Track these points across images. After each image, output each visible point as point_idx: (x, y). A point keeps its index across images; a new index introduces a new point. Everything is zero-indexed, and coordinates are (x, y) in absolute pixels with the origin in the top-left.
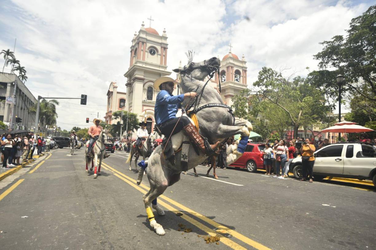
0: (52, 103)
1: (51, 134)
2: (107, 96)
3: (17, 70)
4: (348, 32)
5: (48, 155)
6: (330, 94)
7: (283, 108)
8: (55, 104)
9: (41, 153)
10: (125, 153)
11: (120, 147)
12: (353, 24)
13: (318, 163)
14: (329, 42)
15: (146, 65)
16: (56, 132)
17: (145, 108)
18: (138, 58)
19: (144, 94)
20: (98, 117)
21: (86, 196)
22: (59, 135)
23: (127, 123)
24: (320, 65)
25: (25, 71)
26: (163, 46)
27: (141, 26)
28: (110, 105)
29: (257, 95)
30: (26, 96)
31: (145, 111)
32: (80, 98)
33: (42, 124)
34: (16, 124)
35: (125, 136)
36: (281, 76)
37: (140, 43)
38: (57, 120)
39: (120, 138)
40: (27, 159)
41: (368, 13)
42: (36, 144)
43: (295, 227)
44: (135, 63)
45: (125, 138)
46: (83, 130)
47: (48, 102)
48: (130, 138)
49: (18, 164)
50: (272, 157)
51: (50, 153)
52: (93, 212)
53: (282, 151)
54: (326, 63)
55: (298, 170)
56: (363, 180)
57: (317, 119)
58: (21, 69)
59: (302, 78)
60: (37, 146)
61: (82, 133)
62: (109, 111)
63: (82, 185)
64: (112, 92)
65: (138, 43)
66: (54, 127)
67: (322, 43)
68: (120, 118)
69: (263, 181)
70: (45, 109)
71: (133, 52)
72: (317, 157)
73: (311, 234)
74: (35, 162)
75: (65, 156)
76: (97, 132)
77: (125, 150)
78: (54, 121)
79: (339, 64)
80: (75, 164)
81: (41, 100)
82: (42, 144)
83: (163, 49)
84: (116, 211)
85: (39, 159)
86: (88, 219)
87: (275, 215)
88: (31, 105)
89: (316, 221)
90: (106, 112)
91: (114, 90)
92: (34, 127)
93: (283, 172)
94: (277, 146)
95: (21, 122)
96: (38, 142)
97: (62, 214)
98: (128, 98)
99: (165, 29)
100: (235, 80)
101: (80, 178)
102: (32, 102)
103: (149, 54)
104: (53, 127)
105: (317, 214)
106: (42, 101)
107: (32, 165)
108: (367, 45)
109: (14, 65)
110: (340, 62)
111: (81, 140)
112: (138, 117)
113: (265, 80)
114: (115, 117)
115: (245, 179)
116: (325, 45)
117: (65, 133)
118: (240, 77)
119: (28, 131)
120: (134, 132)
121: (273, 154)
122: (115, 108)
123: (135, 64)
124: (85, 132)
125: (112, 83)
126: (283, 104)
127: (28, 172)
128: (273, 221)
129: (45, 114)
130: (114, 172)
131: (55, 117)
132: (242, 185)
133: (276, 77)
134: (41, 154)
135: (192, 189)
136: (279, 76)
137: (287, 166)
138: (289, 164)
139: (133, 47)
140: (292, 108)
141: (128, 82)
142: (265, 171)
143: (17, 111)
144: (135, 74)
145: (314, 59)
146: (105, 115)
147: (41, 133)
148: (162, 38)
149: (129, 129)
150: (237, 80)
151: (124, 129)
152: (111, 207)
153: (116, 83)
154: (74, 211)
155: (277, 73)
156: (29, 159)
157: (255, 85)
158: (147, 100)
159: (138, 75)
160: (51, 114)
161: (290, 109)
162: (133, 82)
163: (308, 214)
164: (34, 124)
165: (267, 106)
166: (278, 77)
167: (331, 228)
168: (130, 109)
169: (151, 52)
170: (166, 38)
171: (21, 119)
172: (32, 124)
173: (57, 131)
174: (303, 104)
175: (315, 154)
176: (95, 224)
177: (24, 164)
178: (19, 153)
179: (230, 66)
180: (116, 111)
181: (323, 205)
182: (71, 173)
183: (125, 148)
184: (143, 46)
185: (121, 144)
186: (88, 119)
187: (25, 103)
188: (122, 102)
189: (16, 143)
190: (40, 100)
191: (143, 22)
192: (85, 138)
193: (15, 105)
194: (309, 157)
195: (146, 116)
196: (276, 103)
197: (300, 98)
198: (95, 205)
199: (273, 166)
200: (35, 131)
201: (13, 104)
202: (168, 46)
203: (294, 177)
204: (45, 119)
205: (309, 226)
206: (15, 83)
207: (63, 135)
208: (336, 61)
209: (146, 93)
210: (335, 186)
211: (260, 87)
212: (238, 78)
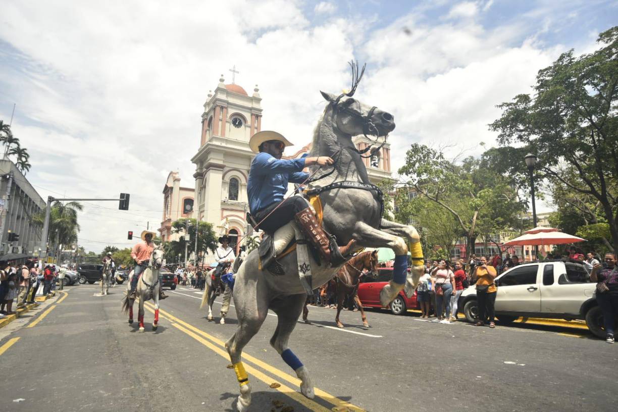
0: (72, 207)
1: (67, 259)
2: (164, 195)
3: (13, 153)
4: (535, 90)
5: (62, 295)
6: (519, 184)
7: (447, 208)
8: (75, 209)
9: (50, 293)
10: (192, 289)
11: (184, 279)
12: (541, 78)
13: (502, 295)
14: (511, 104)
15: (226, 144)
16: (76, 256)
17: (226, 213)
18: (213, 132)
19: (225, 189)
20: (148, 229)
21: (125, 361)
22: (82, 261)
23: (196, 239)
24: (499, 139)
25: (28, 156)
26: (254, 112)
27: (219, 82)
28: (169, 209)
29: (405, 188)
30: (27, 196)
31: (227, 219)
32: (119, 198)
33: (53, 242)
34: (9, 243)
35: (192, 260)
36: (442, 158)
37: (218, 109)
38: (79, 235)
39: (184, 264)
40: (26, 304)
41: (561, 63)
42: (42, 276)
43: (457, 399)
44: (210, 141)
45: (193, 265)
46: (123, 251)
47: (64, 205)
48: (200, 264)
49: (9, 312)
50: (429, 289)
51: (66, 292)
52: (135, 387)
53: (445, 277)
54: (509, 136)
55: (471, 308)
56: (573, 321)
57: (504, 223)
58: (20, 152)
59: (475, 159)
60: (42, 280)
61: (121, 258)
62: (166, 219)
63: (118, 343)
64: (172, 188)
65: (214, 109)
66: (73, 247)
67: (500, 106)
68: (184, 230)
69: (416, 328)
70: (58, 218)
71: (206, 123)
72: (500, 285)
73: (480, 408)
74: (39, 307)
75: (91, 296)
76: (148, 254)
77: (192, 284)
78: (74, 238)
79: (528, 138)
80: (107, 309)
81: (52, 204)
82: (52, 277)
83: (254, 117)
84: (173, 384)
85: (46, 303)
86: (127, 398)
87: (427, 381)
88: (36, 211)
89: (490, 388)
90: (162, 220)
91: (174, 184)
92: (39, 249)
93: (448, 312)
94: (436, 271)
95: (17, 240)
96: (46, 273)
97: (84, 392)
98: (198, 198)
99: (257, 85)
100: (371, 165)
101: (115, 333)
102: (36, 206)
103: (232, 125)
104: (71, 247)
105: (494, 377)
106: (55, 205)
107: (33, 313)
108: (565, 108)
109: (9, 146)
110: (529, 134)
111: (119, 268)
112: (214, 229)
113: (417, 165)
114: (176, 229)
115: (387, 326)
116: (505, 108)
117: (92, 258)
118: (379, 160)
119: (28, 255)
120: (207, 253)
121: (431, 284)
122: (177, 215)
123: (209, 143)
124: (125, 255)
125: (171, 173)
126: (447, 202)
127: (25, 325)
128: (424, 390)
129: (58, 225)
130: (171, 321)
131: (76, 230)
132: (381, 336)
133: (435, 160)
134: (50, 295)
135: (300, 345)
136: (439, 157)
137: (454, 301)
138: (457, 299)
139: (206, 114)
140: (463, 208)
141: (199, 171)
142: (420, 312)
143: (10, 221)
144: (209, 158)
145: (489, 130)
146: (160, 227)
147: (50, 258)
148: (252, 100)
149: (200, 249)
150: (374, 165)
151: (191, 249)
152: (165, 378)
153: (178, 173)
154: (103, 387)
155: (435, 153)
156: (29, 303)
157: (401, 172)
158: (229, 201)
159: (214, 159)
160: (69, 226)
161: (459, 210)
162: (206, 172)
163: (479, 378)
164: (40, 244)
165: (422, 206)
166: (437, 158)
167: (512, 398)
168: (202, 216)
169: (234, 123)
170: (258, 100)
171: (18, 236)
172: (35, 243)
173: (79, 255)
174: (478, 201)
175: (496, 281)
176: (138, 405)
177: (20, 313)
178: (13, 292)
179: (362, 143)
180: (178, 219)
181: (505, 362)
182: (100, 325)
183: (192, 281)
184: (221, 112)
185: (186, 275)
186: (130, 234)
187: (25, 208)
188: (187, 204)
189: (8, 277)
190: (50, 203)
191: (222, 75)
192: (126, 266)
193: (8, 212)
194: (487, 287)
195: (227, 226)
196: (436, 201)
197: (473, 191)
198: (140, 376)
199: (432, 304)
200: (41, 256)
201: (5, 210)
202: (262, 112)
203: (465, 320)
204: (58, 235)
205: (479, 396)
206: (10, 175)
207: (88, 262)
208: (523, 133)
209: (227, 189)
210: (530, 332)
211: (410, 175)
212: (377, 161)
